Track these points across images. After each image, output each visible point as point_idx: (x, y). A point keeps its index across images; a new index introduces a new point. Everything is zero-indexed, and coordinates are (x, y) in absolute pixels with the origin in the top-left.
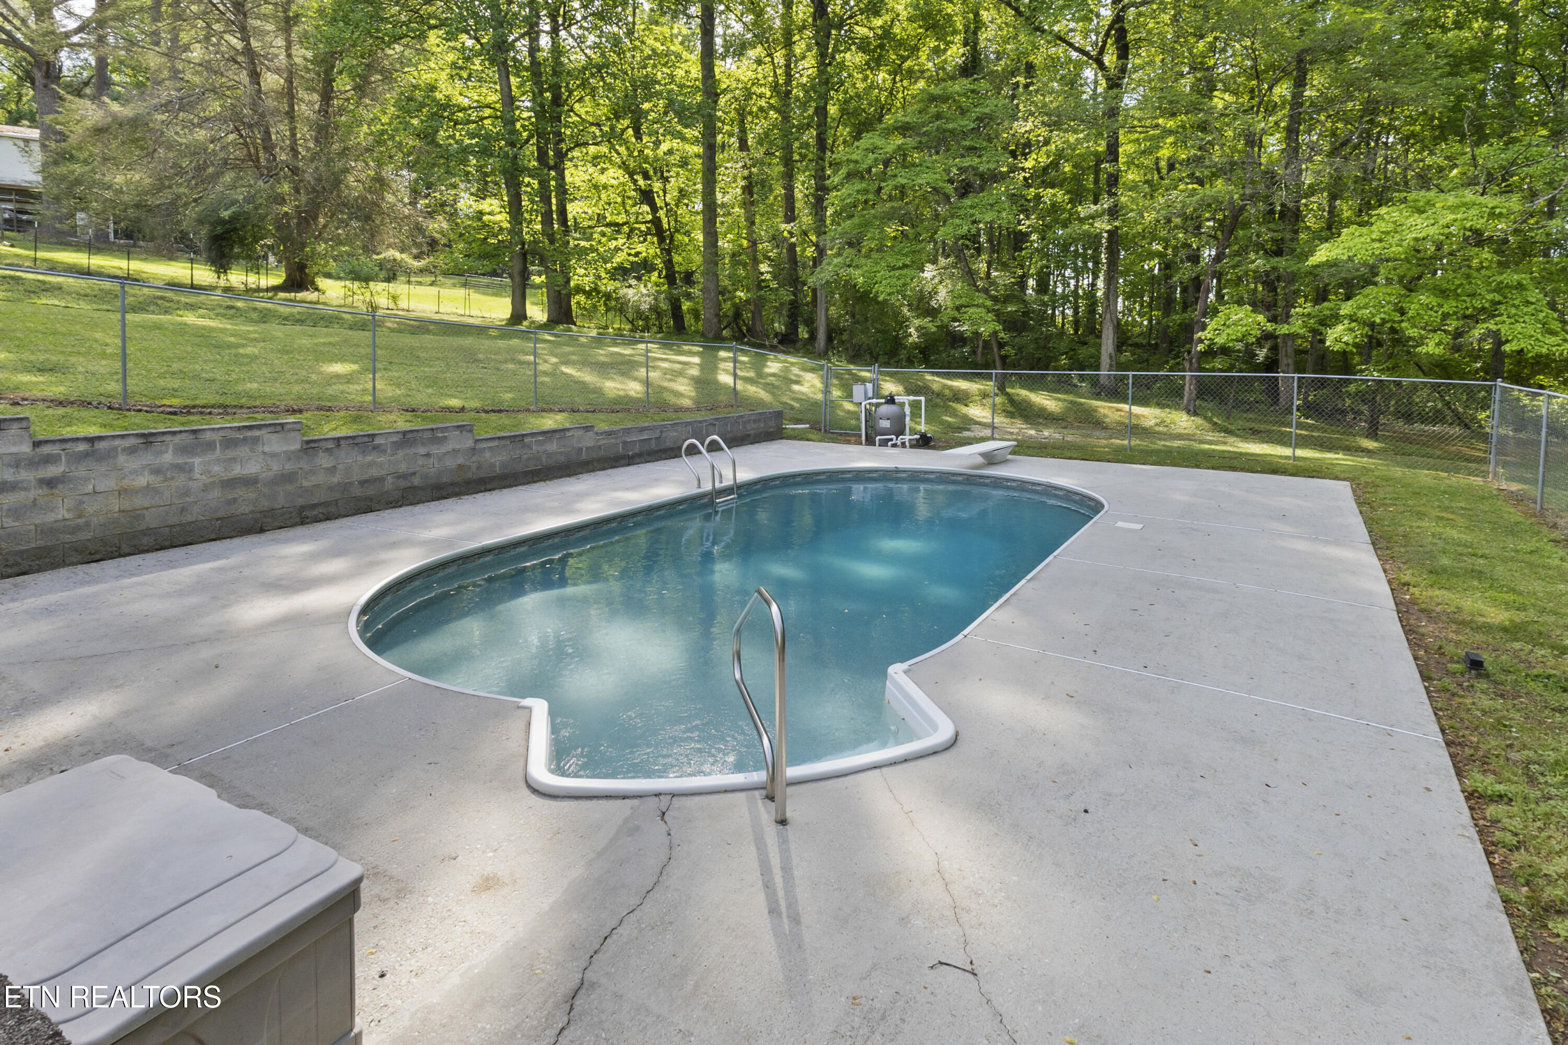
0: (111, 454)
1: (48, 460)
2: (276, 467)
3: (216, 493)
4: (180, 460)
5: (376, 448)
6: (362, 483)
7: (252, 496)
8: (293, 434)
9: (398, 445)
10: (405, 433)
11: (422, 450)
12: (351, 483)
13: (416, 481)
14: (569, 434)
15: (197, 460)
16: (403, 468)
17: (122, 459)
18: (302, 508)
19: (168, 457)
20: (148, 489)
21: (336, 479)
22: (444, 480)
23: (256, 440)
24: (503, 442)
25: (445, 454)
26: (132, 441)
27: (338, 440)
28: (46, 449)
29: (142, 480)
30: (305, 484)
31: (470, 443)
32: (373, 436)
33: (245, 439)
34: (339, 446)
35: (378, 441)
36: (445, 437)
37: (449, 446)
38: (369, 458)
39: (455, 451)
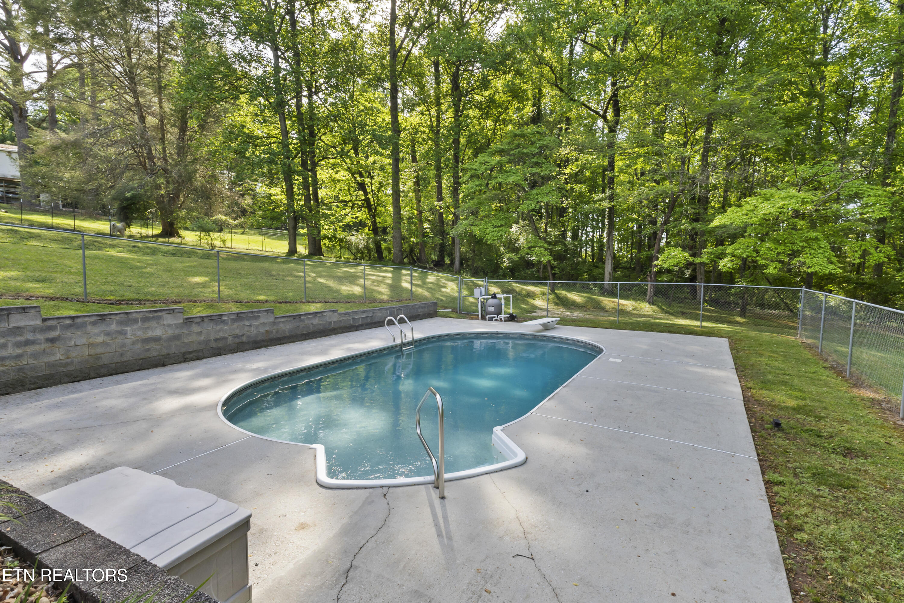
0: (84, 325)
1: (51, 328)
2: (170, 332)
3: (139, 346)
4: (120, 329)
5: (223, 322)
6: (216, 340)
7: (158, 347)
8: (179, 315)
9: (234, 320)
10: (238, 314)
11: (247, 323)
12: (209, 341)
13: (244, 339)
14: (325, 314)
15: (129, 329)
16: (237, 332)
17: (89, 327)
18: (185, 354)
19: (114, 327)
20: (103, 343)
21: (202, 338)
22: (259, 338)
23: (159, 318)
24: (290, 319)
25: (259, 325)
26: (95, 318)
27: (203, 317)
28: (50, 323)
29: (100, 339)
30: (186, 341)
31: (272, 319)
32: (221, 316)
33: (154, 317)
34: (203, 320)
35: (224, 318)
36: (259, 316)
37: (262, 321)
38: (219, 327)
39: (265, 323)
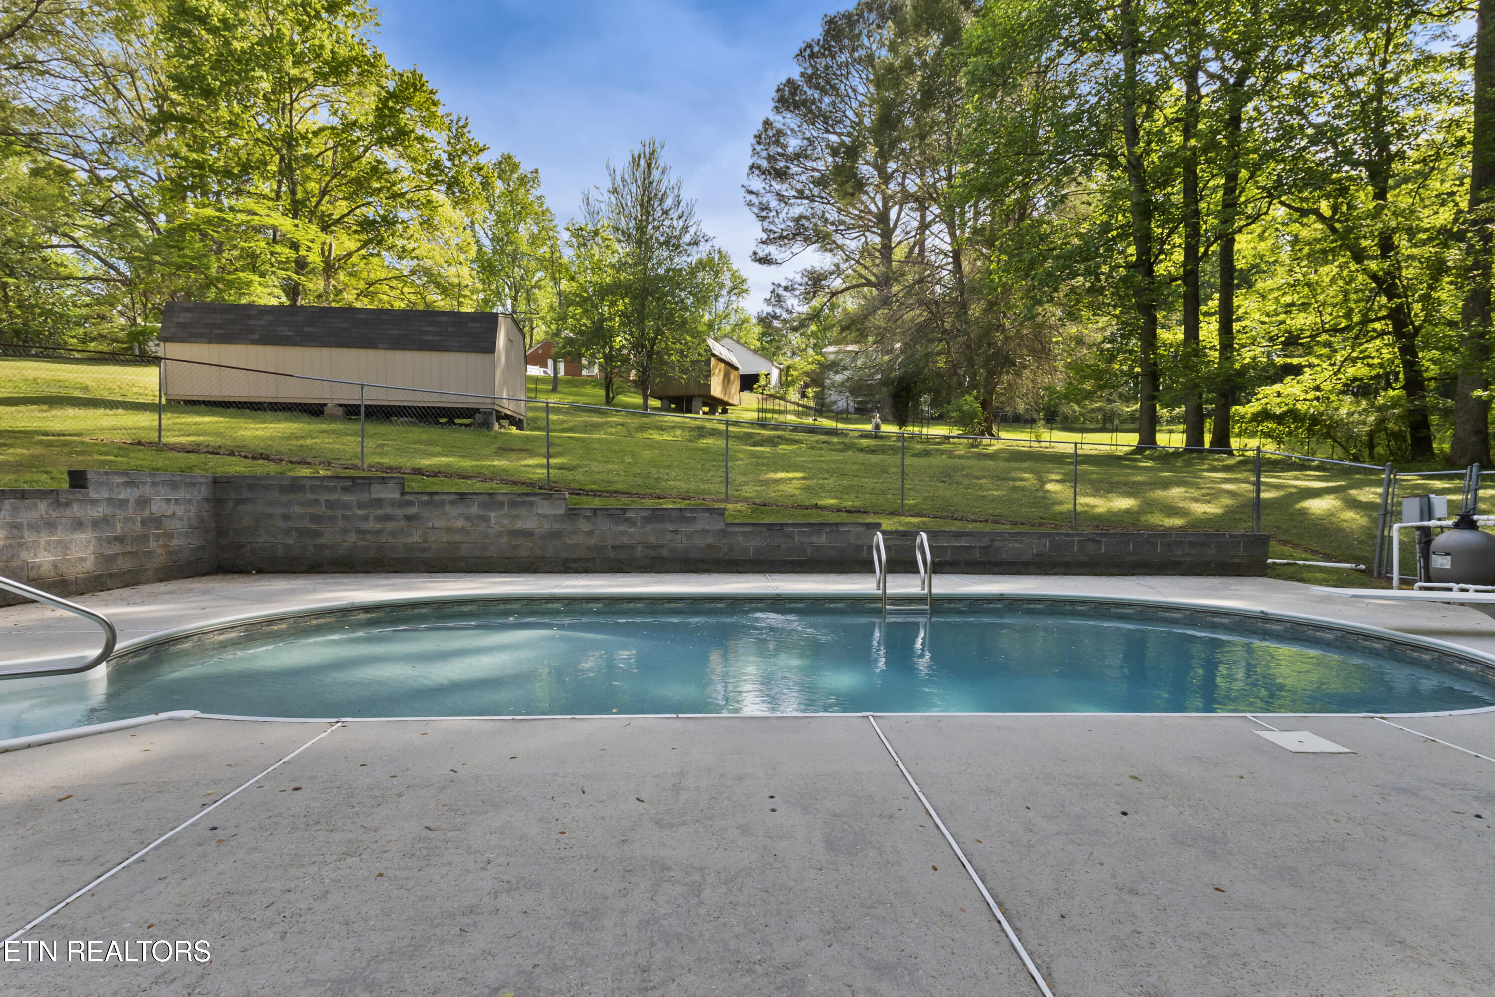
0: (441, 504)
1: (409, 504)
2: (546, 526)
3: (505, 540)
4: (482, 513)
5: (628, 520)
6: (615, 548)
7: (530, 545)
8: (558, 502)
9: (647, 520)
10: (654, 510)
11: (670, 527)
12: (606, 547)
13: (664, 553)
14: (841, 529)
15: (493, 515)
16: (652, 539)
17: (448, 508)
18: (566, 560)
19: (475, 510)
20: (462, 530)
21: (593, 542)
22: (693, 556)
23: (532, 504)
24: (758, 529)
25: (693, 533)
26: (453, 497)
27: (595, 511)
28: (408, 497)
29: (460, 524)
30: (568, 541)
31: (721, 526)
32: (625, 510)
33: (524, 502)
34: (595, 515)
35: (629, 515)
36: (695, 518)
37: (699, 526)
38: (622, 528)
39: (704, 532)
